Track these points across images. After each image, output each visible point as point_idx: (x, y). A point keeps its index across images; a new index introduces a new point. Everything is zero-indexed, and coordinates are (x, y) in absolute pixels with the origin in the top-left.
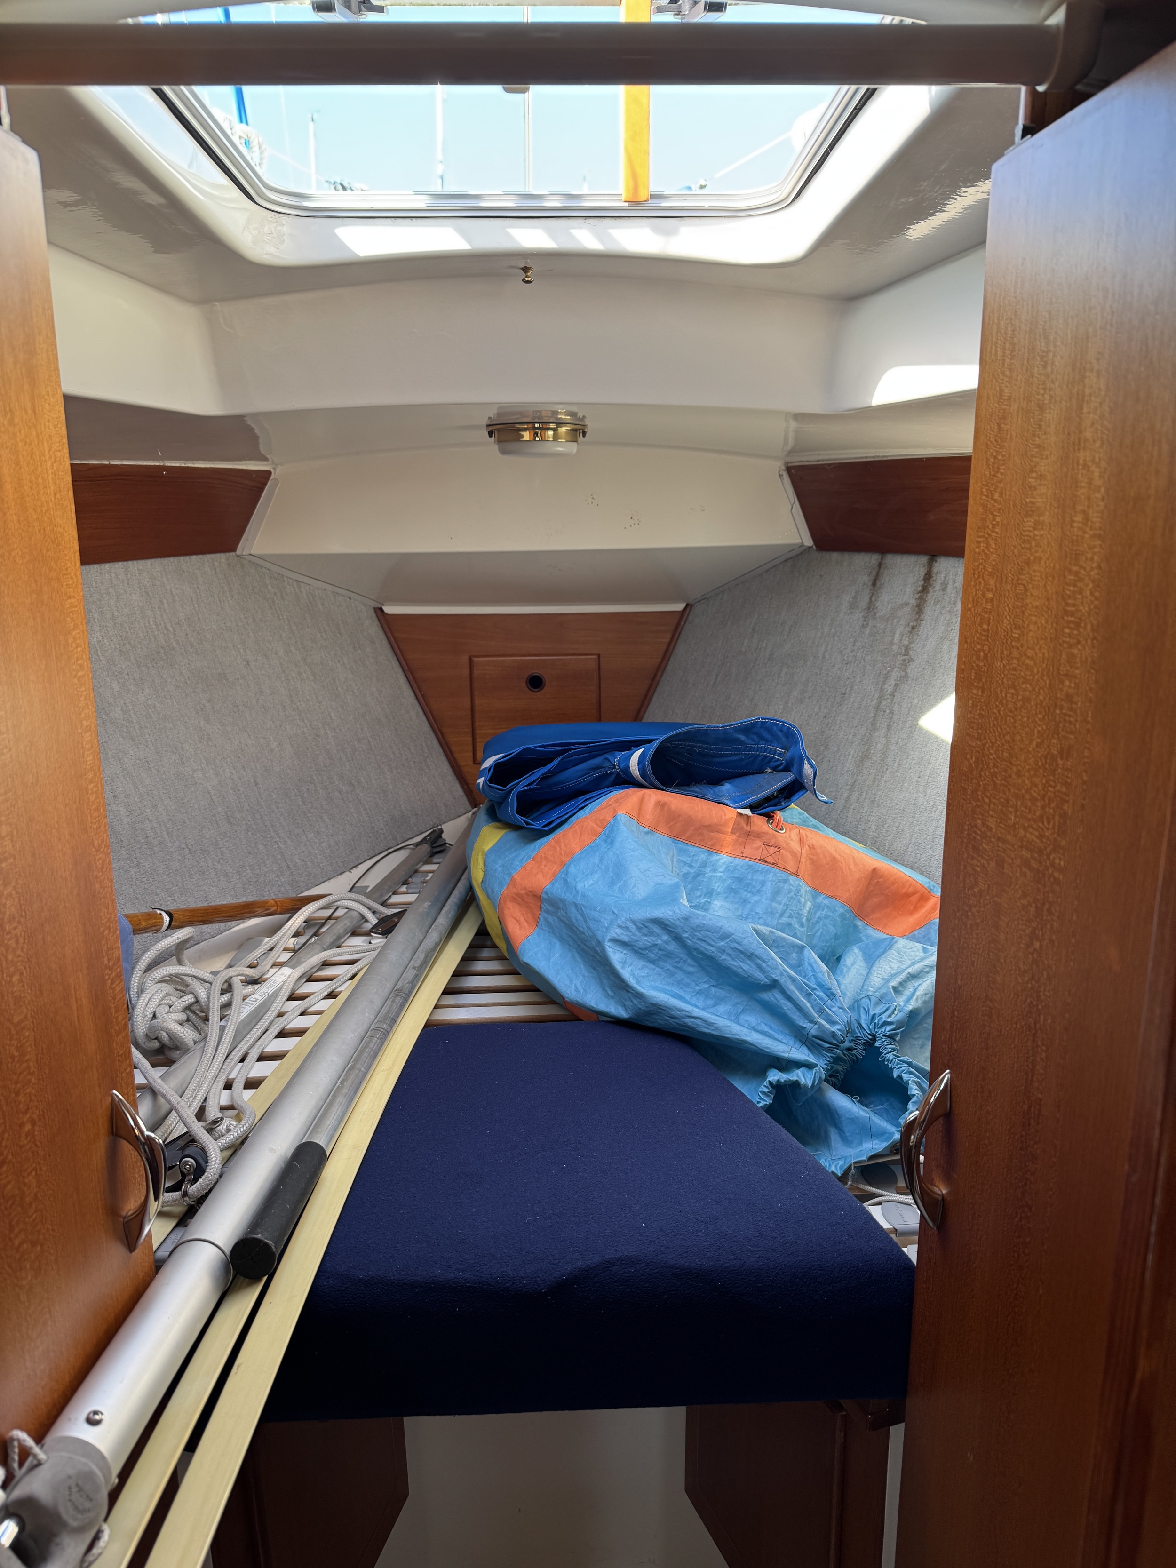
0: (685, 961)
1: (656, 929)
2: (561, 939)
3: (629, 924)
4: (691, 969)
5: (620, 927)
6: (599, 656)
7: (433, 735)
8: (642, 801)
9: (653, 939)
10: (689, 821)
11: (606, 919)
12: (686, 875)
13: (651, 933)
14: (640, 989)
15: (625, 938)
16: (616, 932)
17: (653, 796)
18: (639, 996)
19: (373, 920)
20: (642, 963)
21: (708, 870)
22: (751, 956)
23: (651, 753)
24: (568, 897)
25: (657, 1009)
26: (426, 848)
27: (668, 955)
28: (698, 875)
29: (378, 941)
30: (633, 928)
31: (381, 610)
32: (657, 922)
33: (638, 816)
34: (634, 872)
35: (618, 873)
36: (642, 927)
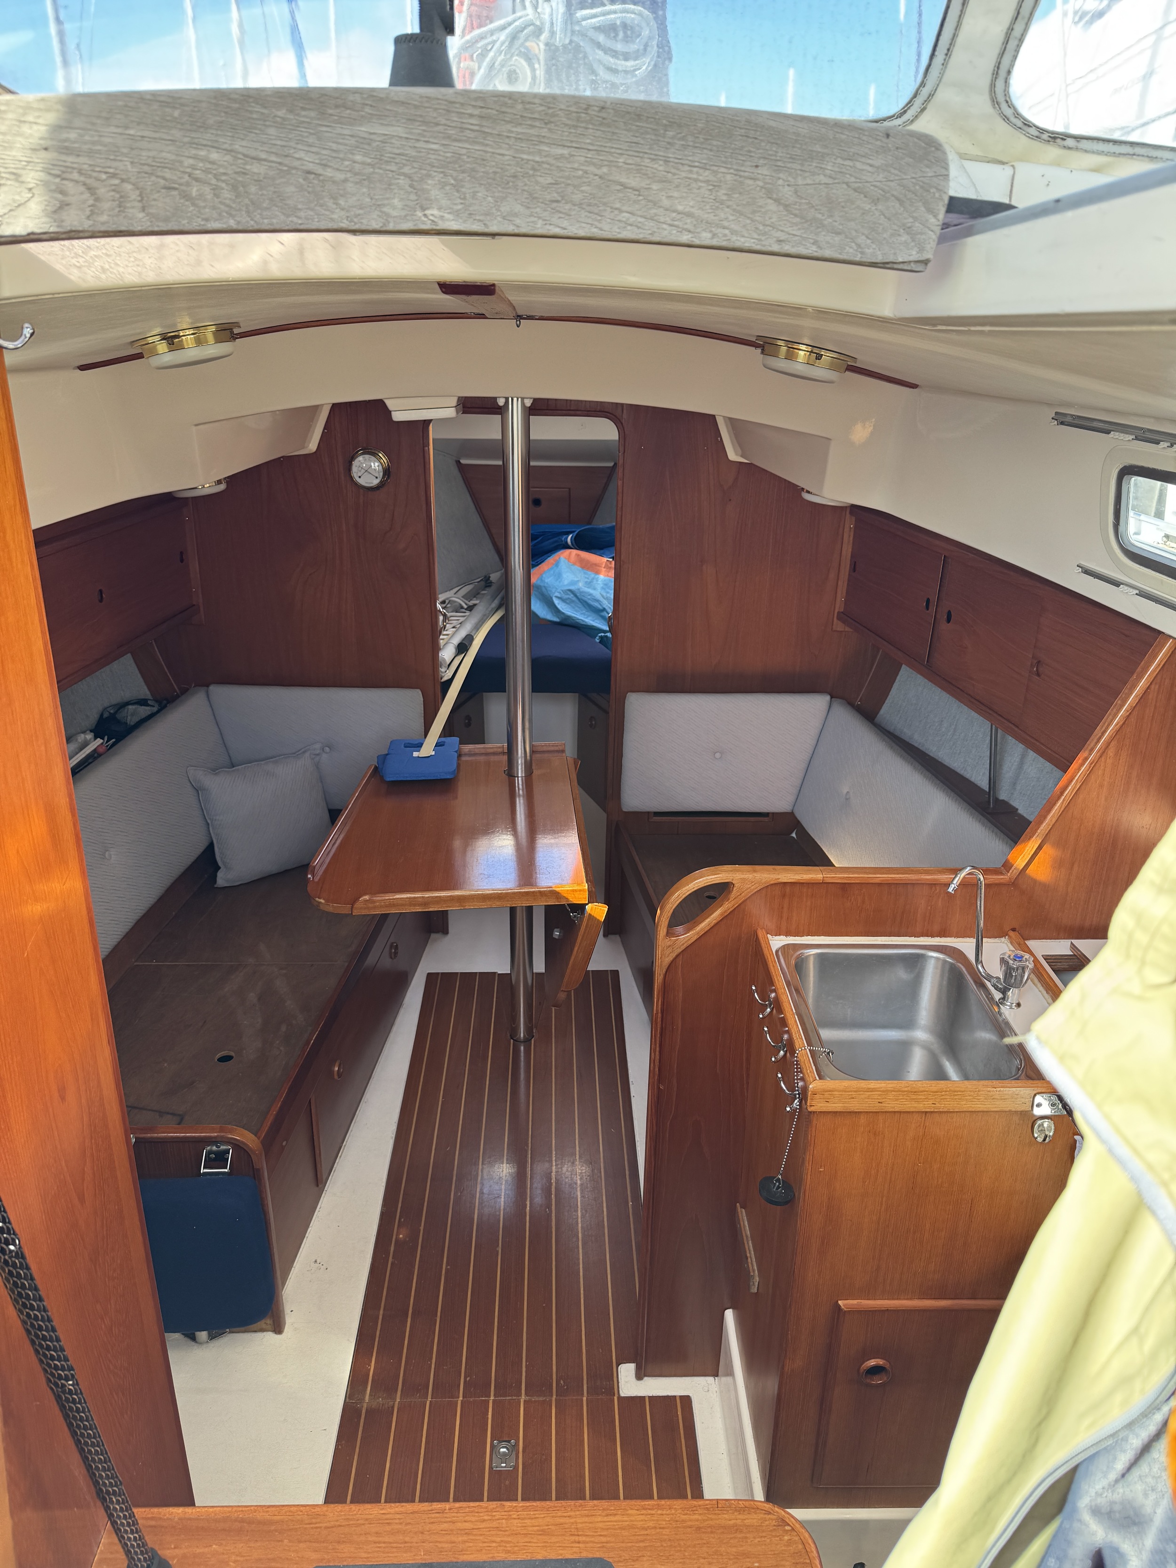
0: (578, 603)
1: (569, 593)
2: (540, 600)
3: (561, 591)
5: (558, 592)
6: (570, 489)
7: (484, 529)
8: (570, 553)
9: (568, 596)
10: (588, 562)
11: (553, 590)
12: (586, 582)
13: (568, 594)
14: (563, 612)
15: (559, 596)
16: (557, 594)
17: (574, 552)
19: (465, 607)
20: (565, 604)
21: (595, 581)
22: (598, 601)
23: (575, 535)
24: (542, 584)
25: (568, 618)
26: (483, 583)
27: (573, 601)
28: (590, 582)
29: (468, 613)
30: (562, 593)
31: (459, 462)
32: (570, 590)
33: (569, 558)
34: (564, 576)
35: (559, 576)
36: (565, 592)
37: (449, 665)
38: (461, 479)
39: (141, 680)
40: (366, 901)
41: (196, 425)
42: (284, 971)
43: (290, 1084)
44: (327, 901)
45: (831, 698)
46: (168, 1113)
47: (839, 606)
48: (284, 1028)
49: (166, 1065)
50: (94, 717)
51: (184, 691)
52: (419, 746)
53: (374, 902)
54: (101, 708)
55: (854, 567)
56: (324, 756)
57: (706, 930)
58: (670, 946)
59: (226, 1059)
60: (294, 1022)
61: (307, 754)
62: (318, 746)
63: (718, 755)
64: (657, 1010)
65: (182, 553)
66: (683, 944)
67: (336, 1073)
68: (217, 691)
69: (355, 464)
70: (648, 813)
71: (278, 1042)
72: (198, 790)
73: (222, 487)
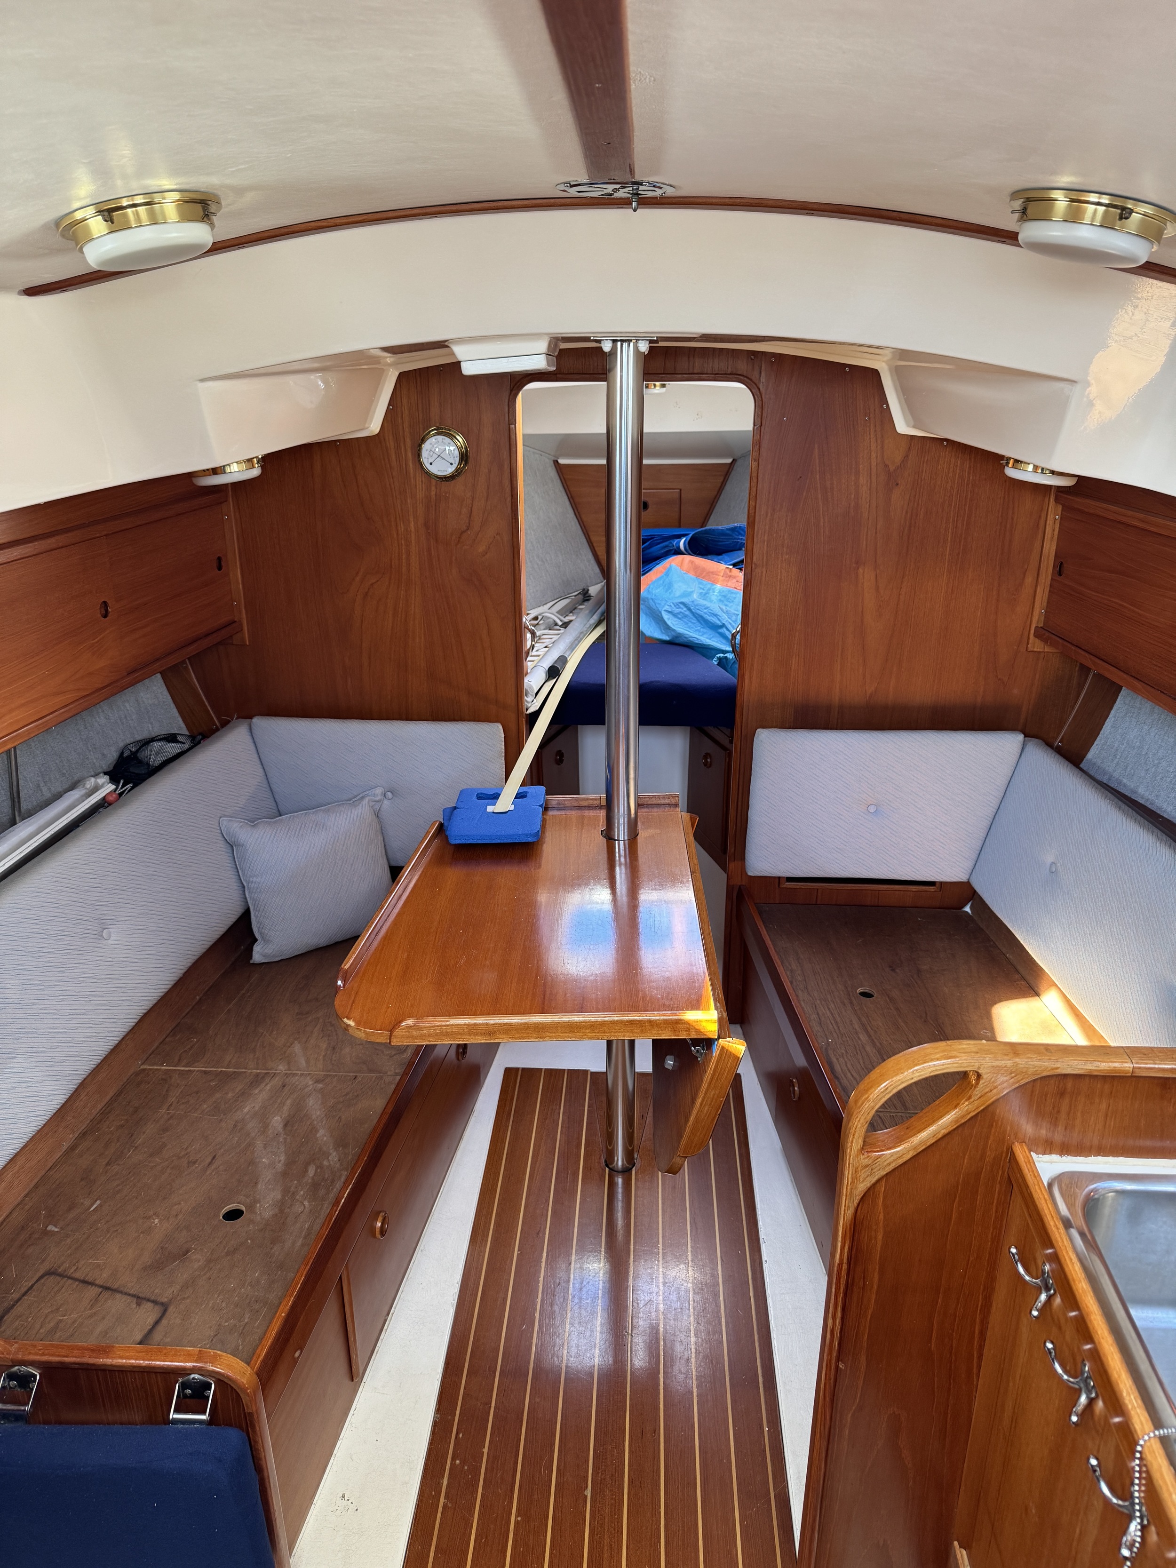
0: (692, 619)
1: (682, 606)
3: (671, 604)
4: (694, 621)
5: (668, 605)
6: (681, 490)
7: (583, 536)
8: (683, 560)
9: (680, 610)
10: (704, 570)
11: (663, 603)
12: (701, 593)
13: (680, 608)
14: (674, 628)
15: (670, 610)
16: (667, 608)
17: (688, 558)
18: (674, 630)
19: (560, 623)
20: (676, 619)
21: (711, 591)
22: (716, 615)
23: (688, 539)
24: (649, 596)
25: (679, 635)
26: (581, 597)
27: (686, 616)
28: (706, 594)
29: (562, 630)
30: (673, 606)
31: (557, 461)
32: (682, 603)
33: (681, 565)
34: (676, 586)
35: (669, 587)
36: (677, 605)
37: (537, 694)
38: (559, 481)
39: (175, 710)
40: (409, 1027)
41: (202, 380)
42: (320, 1086)
43: (308, 1267)
44: (358, 1023)
45: (1025, 736)
46: (149, 1300)
47: (1037, 618)
48: (311, 1171)
49: (156, 1221)
50: (112, 756)
51: (225, 724)
52: (495, 797)
53: (420, 1029)
54: (121, 745)
55: (1060, 569)
56: (386, 802)
57: (928, 1144)
58: (867, 1166)
59: (233, 1215)
60: (325, 1163)
61: (366, 801)
62: (379, 791)
63: (872, 809)
64: (841, 1260)
65: (219, 559)
66: (889, 1164)
67: (378, 1231)
68: (259, 722)
69: (426, 446)
70: (779, 878)
71: (302, 1193)
72: (232, 845)
73: (256, 472)
